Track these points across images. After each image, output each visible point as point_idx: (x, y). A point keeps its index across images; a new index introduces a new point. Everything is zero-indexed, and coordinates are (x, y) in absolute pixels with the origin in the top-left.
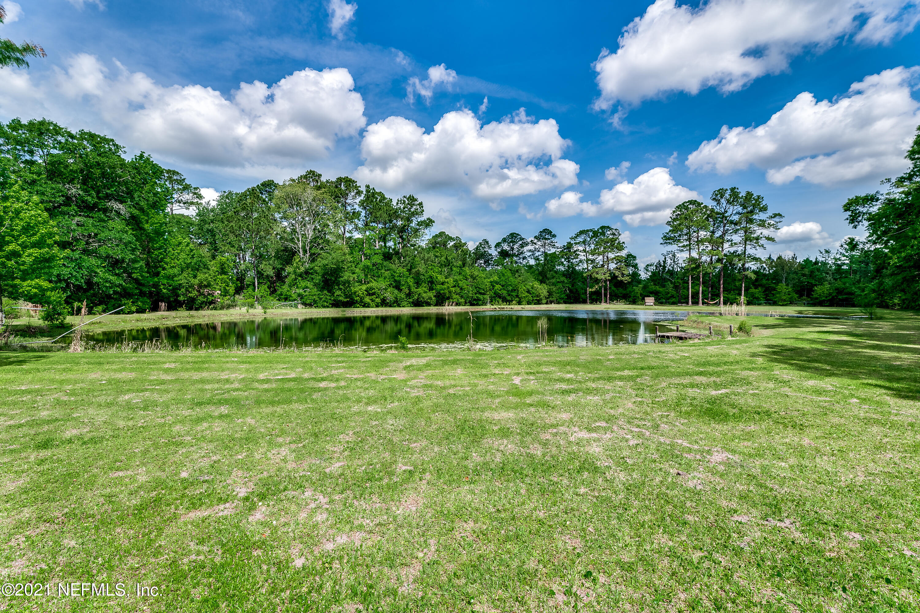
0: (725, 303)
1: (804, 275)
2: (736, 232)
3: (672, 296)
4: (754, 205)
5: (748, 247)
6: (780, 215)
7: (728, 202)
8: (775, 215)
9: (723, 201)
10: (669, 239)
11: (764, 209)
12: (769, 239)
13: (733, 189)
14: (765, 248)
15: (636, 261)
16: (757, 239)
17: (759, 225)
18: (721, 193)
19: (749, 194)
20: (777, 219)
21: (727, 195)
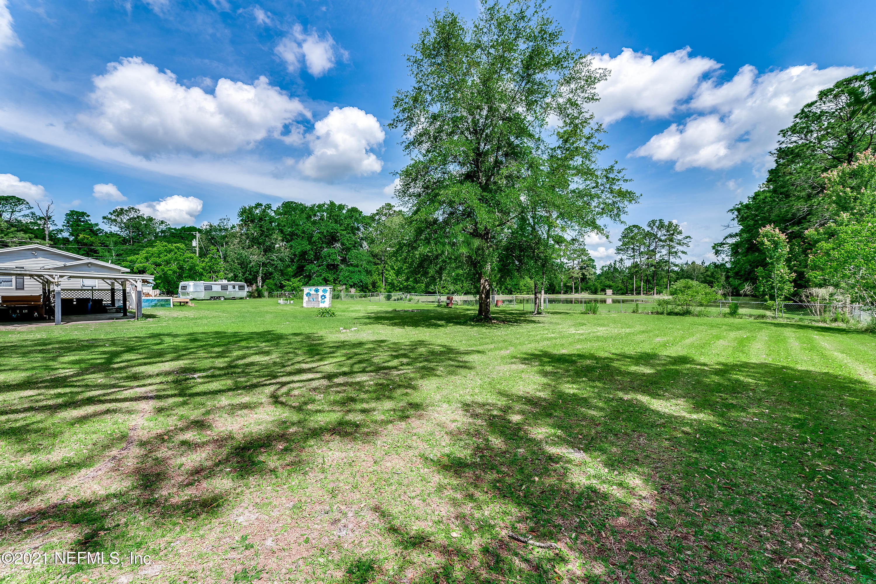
0: (657, 294)
1: (708, 276)
2: (663, 246)
3: (621, 289)
4: (673, 230)
5: (671, 257)
6: (689, 237)
7: (658, 228)
8: (687, 237)
9: (654, 227)
10: (621, 250)
11: (680, 233)
12: (683, 252)
13: (660, 220)
14: (681, 259)
15: (595, 264)
16: (676, 253)
17: (677, 243)
18: (654, 222)
19: (670, 223)
20: (688, 240)
21: (657, 224)
